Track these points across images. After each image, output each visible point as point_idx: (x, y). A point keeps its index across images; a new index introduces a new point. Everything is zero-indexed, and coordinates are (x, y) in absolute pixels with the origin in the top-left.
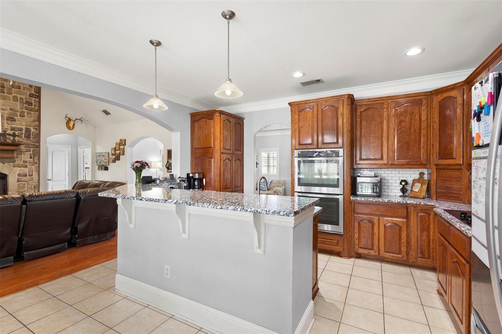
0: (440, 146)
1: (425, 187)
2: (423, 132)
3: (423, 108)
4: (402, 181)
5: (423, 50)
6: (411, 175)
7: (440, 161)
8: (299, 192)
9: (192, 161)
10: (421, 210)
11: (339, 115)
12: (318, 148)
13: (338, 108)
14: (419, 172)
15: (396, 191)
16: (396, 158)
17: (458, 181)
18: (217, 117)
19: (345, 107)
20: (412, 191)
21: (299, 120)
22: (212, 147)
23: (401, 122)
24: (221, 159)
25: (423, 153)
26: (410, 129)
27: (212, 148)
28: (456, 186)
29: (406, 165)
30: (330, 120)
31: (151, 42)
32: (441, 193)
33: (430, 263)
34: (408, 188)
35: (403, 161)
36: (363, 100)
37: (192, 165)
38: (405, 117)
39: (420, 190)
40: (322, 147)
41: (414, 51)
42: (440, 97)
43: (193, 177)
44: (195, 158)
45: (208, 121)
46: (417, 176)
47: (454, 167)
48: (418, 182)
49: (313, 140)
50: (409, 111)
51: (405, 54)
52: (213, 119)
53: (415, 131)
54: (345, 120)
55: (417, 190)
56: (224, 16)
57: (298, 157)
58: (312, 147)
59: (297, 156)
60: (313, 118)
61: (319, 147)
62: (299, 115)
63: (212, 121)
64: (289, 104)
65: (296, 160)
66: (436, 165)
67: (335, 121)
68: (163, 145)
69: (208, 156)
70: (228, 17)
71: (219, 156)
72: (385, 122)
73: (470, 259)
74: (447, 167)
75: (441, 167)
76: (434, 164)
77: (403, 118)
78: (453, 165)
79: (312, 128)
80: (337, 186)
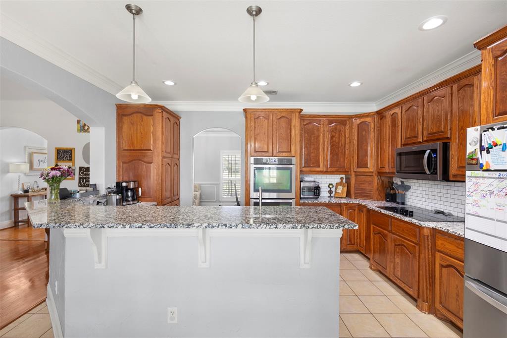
0: (358, 158)
1: (345, 189)
2: (347, 146)
3: (347, 127)
4: (330, 184)
5: (362, 84)
6: (335, 179)
7: (358, 169)
8: (254, 199)
9: (118, 166)
10: (350, 207)
11: (292, 127)
12: (272, 156)
13: (291, 120)
14: (340, 177)
15: (325, 193)
16: (329, 166)
17: (370, 184)
18: (158, 114)
19: (297, 120)
20: (336, 192)
21: (255, 127)
22: (152, 149)
23: (332, 137)
24: (162, 165)
25: (347, 163)
26: (339, 143)
27: (150, 150)
28: (369, 188)
29: (336, 171)
30: (285, 130)
31: (128, 7)
32: (358, 193)
33: (355, 247)
34: (333, 189)
35: (334, 169)
36: (306, 115)
37: (118, 171)
38: (335, 133)
39: (342, 192)
40: (277, 155)
41: (355, 84)
42: (358, 121)
43: (127, 186)
44: (124, 163)
45: (145, 118)
46: (339, 181)
47: (368, 174)
48: (341, 185)
49: (268, 148)
50: (338, 129)
51: (349, 85)
52: (152, 115)
53: (342, 145)
54: (297, 132)
55: (340, 192)
56: (249, 11)
57: (255, 164)
58: (267, 154)
59: (253, 163)
60: (268, 127)
61: (274, 155)
62: (255, 122)
63: (151, 118)
64: (245, 110)
65: (252, 167)
66: (355, 172)
67: (289, 131)
68: (47, 141)
69: (146, 159)
70: (254, 13)
71: (161, 161)
72: (322, 136)
73: (420, 241)
74: (363, 174)
75: (358, 174)
76: (354, 171)
77: (334, 134)
78: (368, 172)
79: (268, 136)
80: (290, 191)
